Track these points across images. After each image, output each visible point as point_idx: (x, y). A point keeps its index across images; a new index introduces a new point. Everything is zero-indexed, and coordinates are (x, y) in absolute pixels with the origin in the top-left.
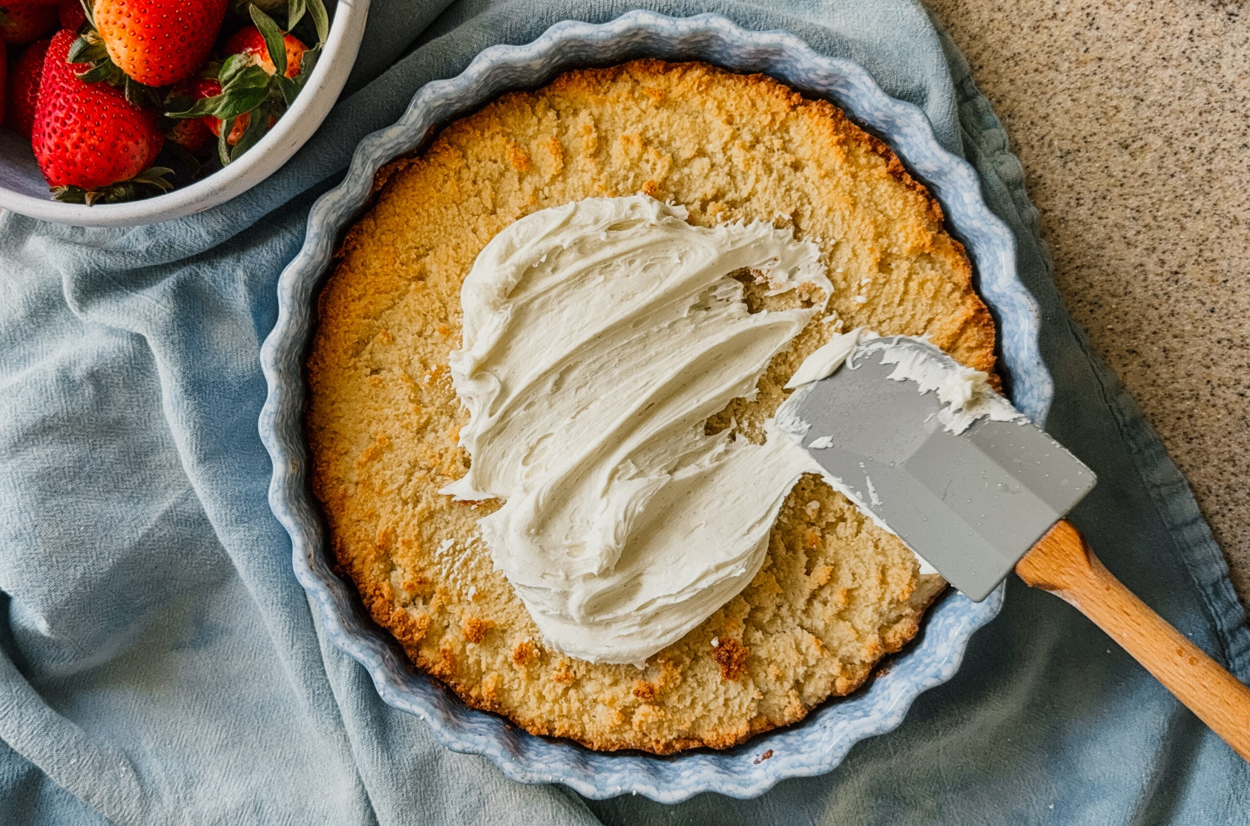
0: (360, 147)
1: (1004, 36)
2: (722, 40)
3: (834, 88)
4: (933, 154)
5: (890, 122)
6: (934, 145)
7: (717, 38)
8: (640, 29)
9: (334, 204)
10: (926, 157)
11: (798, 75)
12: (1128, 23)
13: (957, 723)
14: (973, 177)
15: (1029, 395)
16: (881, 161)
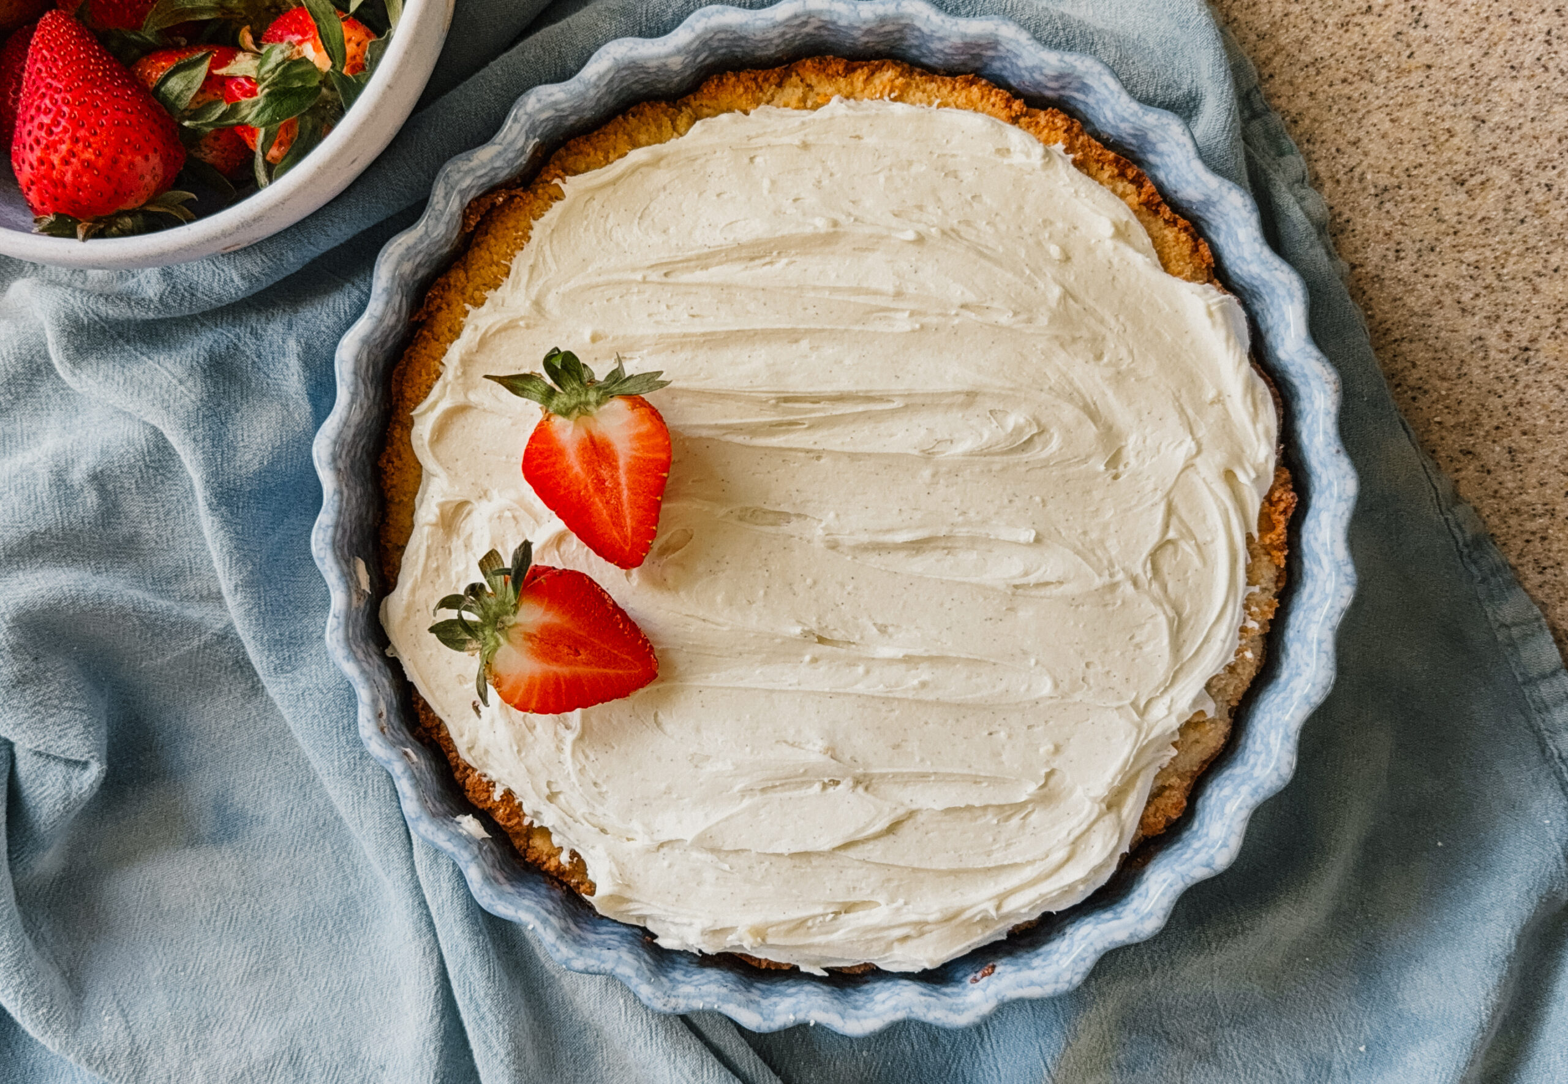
0: (441, 174)
1: (1302, 35)
2: (919, 30)
3: (1067, 93)
4: (1197, 178)
5: (1141, 136)
6: (1198, 166)
7: (914, 28)
8: (810, 15)
9: (408, 249)
10: (1188, 183)
11: (1021, 77)
12: (1466, 19)
13: (1236, 932)
14: (1249, 208)
15: (1327, 494)
16: (1131, 188)
